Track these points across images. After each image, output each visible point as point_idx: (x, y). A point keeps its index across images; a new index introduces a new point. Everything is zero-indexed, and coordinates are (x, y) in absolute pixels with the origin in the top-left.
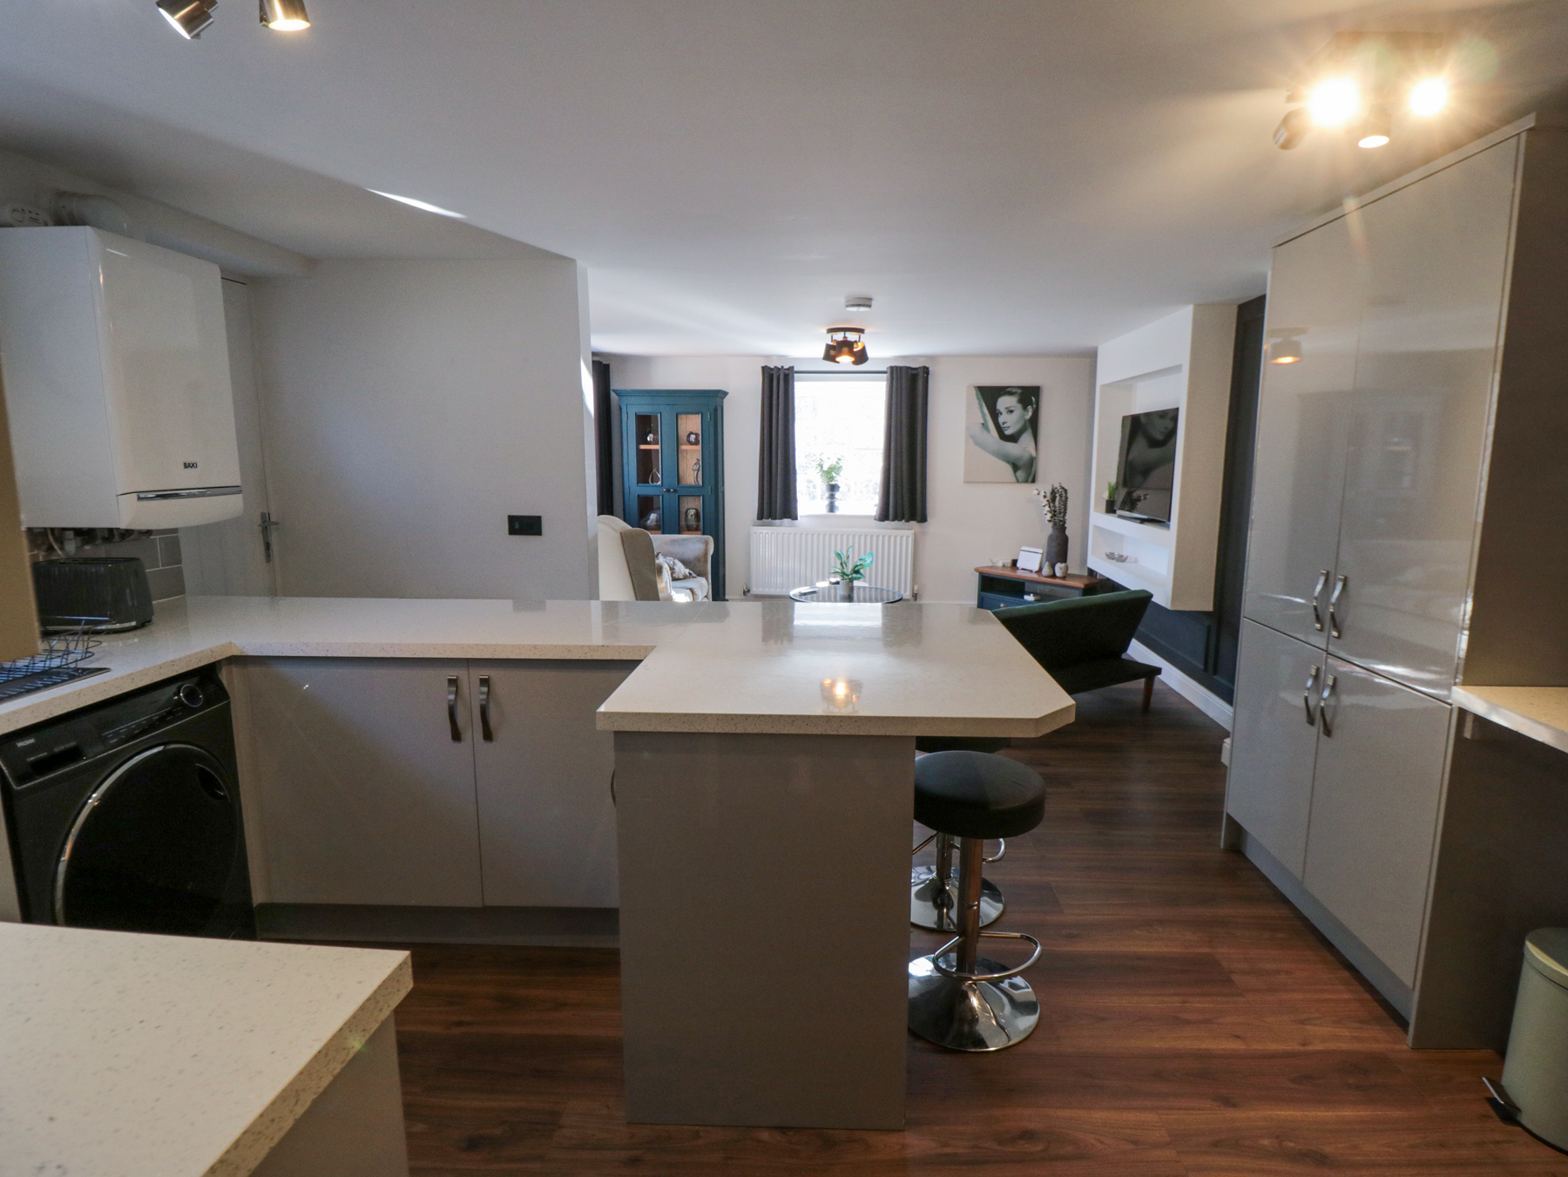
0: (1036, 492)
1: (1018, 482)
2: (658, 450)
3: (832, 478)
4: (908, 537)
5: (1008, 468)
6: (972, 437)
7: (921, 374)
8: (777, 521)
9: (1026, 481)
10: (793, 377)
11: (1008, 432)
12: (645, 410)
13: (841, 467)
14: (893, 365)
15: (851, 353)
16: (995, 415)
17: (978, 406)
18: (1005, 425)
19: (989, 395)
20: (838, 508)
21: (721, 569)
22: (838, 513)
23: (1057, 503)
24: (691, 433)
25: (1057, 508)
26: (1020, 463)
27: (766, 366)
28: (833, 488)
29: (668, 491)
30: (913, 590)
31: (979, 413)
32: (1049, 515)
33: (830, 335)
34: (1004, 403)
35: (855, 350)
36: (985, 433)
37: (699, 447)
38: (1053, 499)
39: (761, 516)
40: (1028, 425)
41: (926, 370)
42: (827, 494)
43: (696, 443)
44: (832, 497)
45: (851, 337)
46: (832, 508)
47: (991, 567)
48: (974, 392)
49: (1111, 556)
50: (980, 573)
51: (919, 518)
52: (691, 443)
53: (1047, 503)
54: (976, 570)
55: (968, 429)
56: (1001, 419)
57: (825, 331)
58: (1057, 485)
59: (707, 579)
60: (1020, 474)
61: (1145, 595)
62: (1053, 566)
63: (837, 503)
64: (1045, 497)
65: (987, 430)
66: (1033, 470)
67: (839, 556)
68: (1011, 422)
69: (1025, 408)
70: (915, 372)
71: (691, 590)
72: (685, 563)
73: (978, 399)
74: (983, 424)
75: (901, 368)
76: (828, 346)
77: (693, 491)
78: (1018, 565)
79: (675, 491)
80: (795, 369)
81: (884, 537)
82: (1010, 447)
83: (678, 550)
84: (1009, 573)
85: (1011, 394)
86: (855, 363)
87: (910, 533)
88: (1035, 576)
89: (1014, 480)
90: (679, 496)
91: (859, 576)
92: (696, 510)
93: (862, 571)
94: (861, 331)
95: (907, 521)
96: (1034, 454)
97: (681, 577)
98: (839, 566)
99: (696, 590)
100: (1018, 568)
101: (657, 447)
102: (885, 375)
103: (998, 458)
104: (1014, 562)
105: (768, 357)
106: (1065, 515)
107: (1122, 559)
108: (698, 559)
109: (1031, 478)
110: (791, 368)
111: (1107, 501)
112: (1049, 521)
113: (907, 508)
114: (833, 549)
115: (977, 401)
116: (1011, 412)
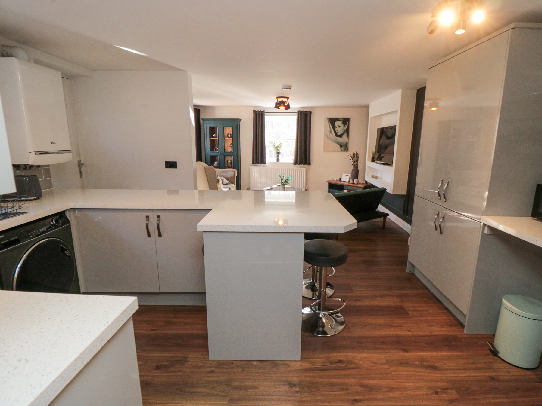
0: (348, 155)
1: (342, 151)
2: (217, 140)
3: (278, 150)
4: (304, 170)
5: (338, 146)
6: (326, 135)
8: (259, 165)
9: (345, 151)
10: (264, 114)
11: (338, 134)
12: (212, 125)
13: (281, 146)
14: (299, 110)
15: (284, 106)
16: (334, 128)
17: (328, 125)
18: (338, 131)
19: (332, 121)
20: (280, 160)
21: (240, 181)
22: (280, 162)
23: (355, 158)
24: (229, 134)
25: (355, 160)
26: (343, 145)
27: (255, 110)
28: (278, 153)
29: (221, 154)
30: (306, 188)
31: (329, 127)
32: (352, 163)
33: (277, 99)
34: (337, 123)
35: (286, 104)
36: (330, 134)
37: (231, 139)
38: (354, 157)
39: (253, 163)
40: (345, 131)
41: (310, 112)
42: (276, 155)
43: (231, 137)
44: (278, 156)
45: (284, 100)
46: (278, 160)
47: (333, 180)
48: (327, 120)
49: (373, 177)
50: (329, 182)
51: (308, 163)
52: (229, 137)
53: (351, 158)
54: (327, 181)
56: (336, 129)
57: (275, 98)
58: (355, 152)
59: (235, 184)
60: (343, 148)
61: (384, 189)
62: (353, 180)
63: (280, 158)
64: (351, 156)
65: (332, 133)
66: (347, 147)
67: (280, 176)
68: (340, 130)
69: (344, 126)
70: (306, 113)
71: (229, 188)
72: (227, 179)
73: (328, 122)
74: (330, 131)
75: (302, 111)
76: (276, 103)
77: (230, 154)
78: (342, 180)
79: (223, 154)
80: (265, 111)
81: (296, 170)
82: (339, 139)
83: (225, 174)
84: (339, 183)
85: (340, 120)
86: (286, 109)
87: (305, 169)
88: (347, 183)
89: (341, 150)
90: (225, 156)
91: (287, 183)
92: (231, 161)
93: (288, 182)
94: (288, 98)
95: (304, 165)
96: (347, 142)
97: (226, 184)
98: (280, 180)
99: (231, 188)
101: (217, 139)
102: (296, 114)
103: (336, 143)
104: (340, 179)
105: (255, 107)
106: (358, 162)
107: (376, 177)
108: (231, 177)
109: (346, 150)
110: (264, 111)
111: (372, 158)
112: (352, 165)
113: (304, 160)
114: (278, 174)
115: (328, 123)
116: (340, 127)
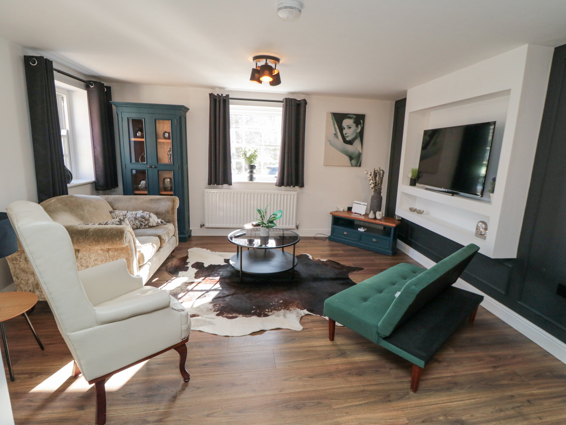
0: (366, 172)
1: (352, 166)
2: (144, 141)
3: (251, 162)
4: (294, 195)
5: (347, 159)
6: (329, 141)
7: (303, 104)
8: (220, 186)
9: (356, 166)
10: (229, 101)
11: (348, 139)
12: (135, 116)
13: (257, 155)
14: (286, 97)
15: (271, 75)
16: (341, 129)
17: (332, 124)
18: (347, 135)
19: (339, 118)
20: (255, 178)
22: (255, 181)
23: (377, 179)
24: (166, 132)
25: (377, 182)
26: (353, 156)
27: (212, 93)
28: (252, 167)
29: (151, 167)
30: (296, 224)
31: (333, 128)
32: (372, 186)
33: (255, 61)
34: (346, 122)
36: (336, 139)
37: (170, 141)
38: (375, 176)
39: (210, 183)
40: (358, 135)
41: (305, 102)
42: (248, 171)
43: (169, 138)
44: (251, 172)
45: (271, 63)
46: (251, 178)
47: (337, 211)
48: (330, 116)
49: (412, 210)
50: (333, 215)
51: (300, 185)
52: (165, 138)
53: (371, 178)
54: (331, 213)
55: (326, 136)
56: (344, 132)
57: (252, 59)
58: (377, 169)
59: (174, 225)
60: (354, 162)
62: (375, 213)
63: (254, 176)
64: (371, 175)
65: (337, 137)
66: (360, 160)
67: (259, 211)
68: (350, 133)
69: (357, 126)
70: (298, 102)
71: (160, 237)
72: (158, 214)
73: (332, 119)
74: (335, 134)
75: (292, 99)
76: (253, 69)
77: (167, 168)
78: (353, 210)
79: (156, 167)
80: (230, 97)
81: (278, 195)
82: (349, 147)
83: (154, 206)
84: (346, 215)
85: (350, 118)
86: (272, 84)
87: (295, 193)
88: (363, 218)
89: (350, 165)
90: (158, 171)
91: (272, 225)
92: (170, 179)
93: (275, 222)
94: (277, 60)
95: (294, 186)
96: (361, 151)
97: (155, 224)
98: (259, 216)
99: (163, 237)
100: (352, 213)
101: (143, 140)
102: (282, 103)
103: (343, 153)
104: (350, 209)
105: (213, 88)
106: (381, 186)
107: (420, 212)
108: (168, 212)
109: (358, 164)
110: (228, 96)
111: (412, 179)
112: (372, 188)
113: (294, 179)
114: (256, 208)
115: (332, 121)
116: (350, 128)
